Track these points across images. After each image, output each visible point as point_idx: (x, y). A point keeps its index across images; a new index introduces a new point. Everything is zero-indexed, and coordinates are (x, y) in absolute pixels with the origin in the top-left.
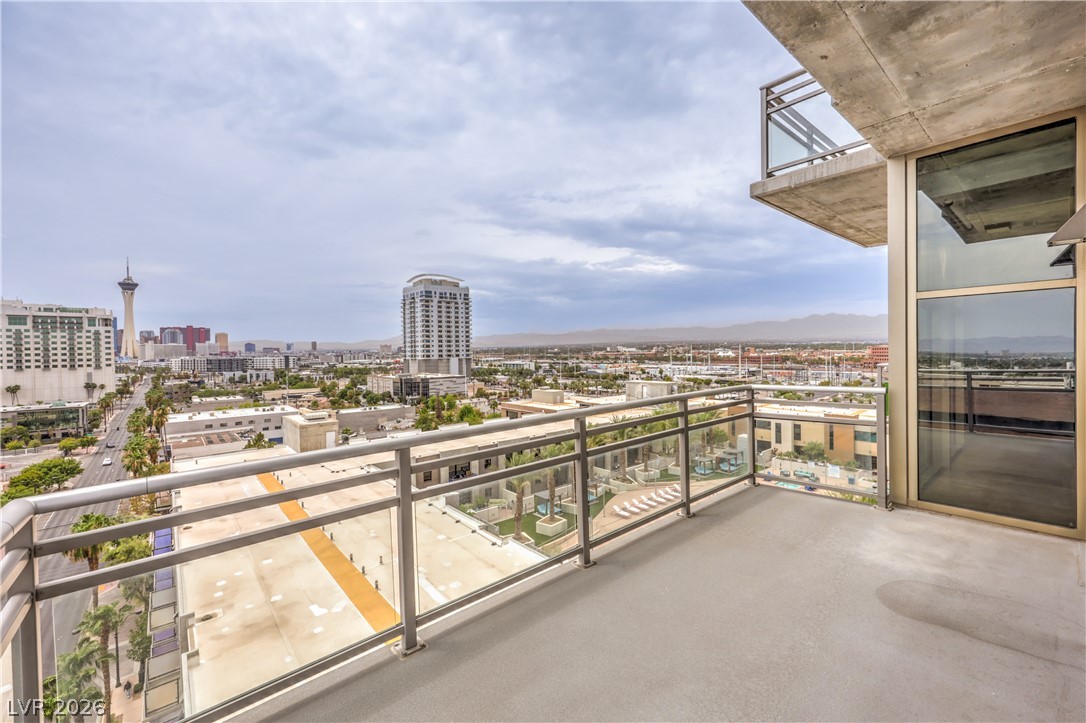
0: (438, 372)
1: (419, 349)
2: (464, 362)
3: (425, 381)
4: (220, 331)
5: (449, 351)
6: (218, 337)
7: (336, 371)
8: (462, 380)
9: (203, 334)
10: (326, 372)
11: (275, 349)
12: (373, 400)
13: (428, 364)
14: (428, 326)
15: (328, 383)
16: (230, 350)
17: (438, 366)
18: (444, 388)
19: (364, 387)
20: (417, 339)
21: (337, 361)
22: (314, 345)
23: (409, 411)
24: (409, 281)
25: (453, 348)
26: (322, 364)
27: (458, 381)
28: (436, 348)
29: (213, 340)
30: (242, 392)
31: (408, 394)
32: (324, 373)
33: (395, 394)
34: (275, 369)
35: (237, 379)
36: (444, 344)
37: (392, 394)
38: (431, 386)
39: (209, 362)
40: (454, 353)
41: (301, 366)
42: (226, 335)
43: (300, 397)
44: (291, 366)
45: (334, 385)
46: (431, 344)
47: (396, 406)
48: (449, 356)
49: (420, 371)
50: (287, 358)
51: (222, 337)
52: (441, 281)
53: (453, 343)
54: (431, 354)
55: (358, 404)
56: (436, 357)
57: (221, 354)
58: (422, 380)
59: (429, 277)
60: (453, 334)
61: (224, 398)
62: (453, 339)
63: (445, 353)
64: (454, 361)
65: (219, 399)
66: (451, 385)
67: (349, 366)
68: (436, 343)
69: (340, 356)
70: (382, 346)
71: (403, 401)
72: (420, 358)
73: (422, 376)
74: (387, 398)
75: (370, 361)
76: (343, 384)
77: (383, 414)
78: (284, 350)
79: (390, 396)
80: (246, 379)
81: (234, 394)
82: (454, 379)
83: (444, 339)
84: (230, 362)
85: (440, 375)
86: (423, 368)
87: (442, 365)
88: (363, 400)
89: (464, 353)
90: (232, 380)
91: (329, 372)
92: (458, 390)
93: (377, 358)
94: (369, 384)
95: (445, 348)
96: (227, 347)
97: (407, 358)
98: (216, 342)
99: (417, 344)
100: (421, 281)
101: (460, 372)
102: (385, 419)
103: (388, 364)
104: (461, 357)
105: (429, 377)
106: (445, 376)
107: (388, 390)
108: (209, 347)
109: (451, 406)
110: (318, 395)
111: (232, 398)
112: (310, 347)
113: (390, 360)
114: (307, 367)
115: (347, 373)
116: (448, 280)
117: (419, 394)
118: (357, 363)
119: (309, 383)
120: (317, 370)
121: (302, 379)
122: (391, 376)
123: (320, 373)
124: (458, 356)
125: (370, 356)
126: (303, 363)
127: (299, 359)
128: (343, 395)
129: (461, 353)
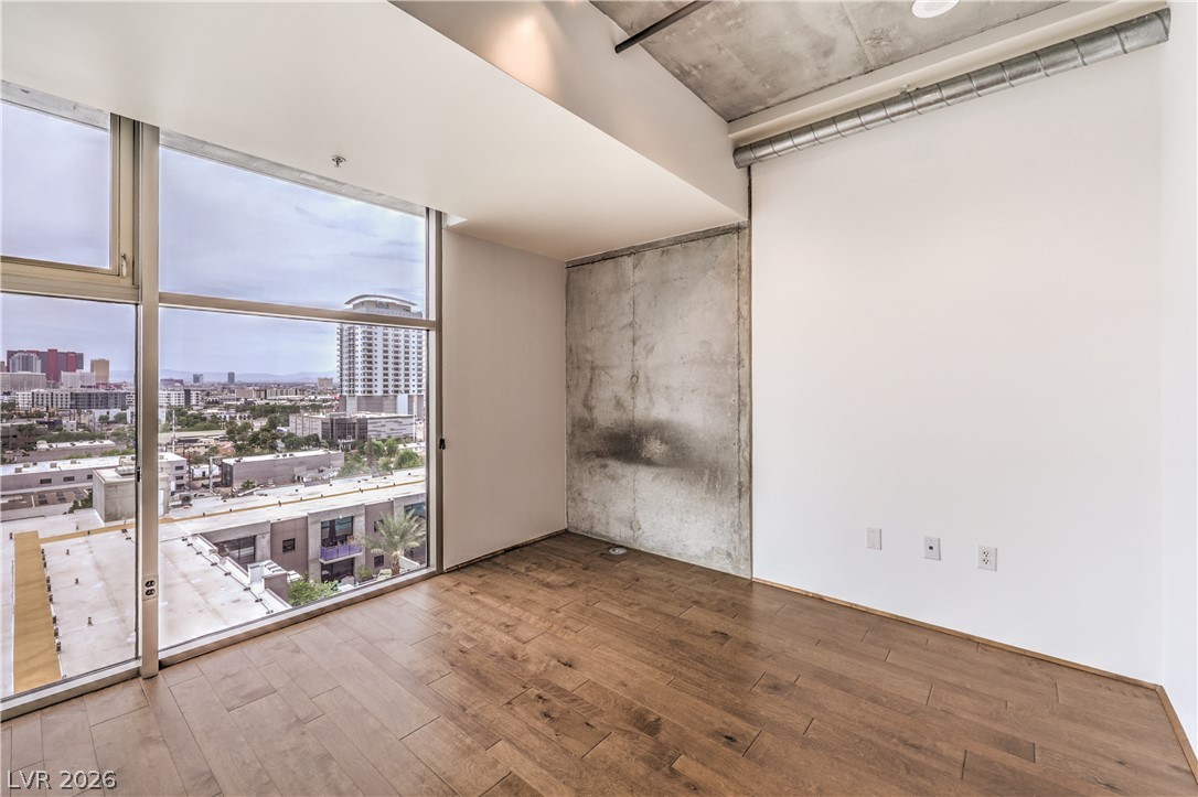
0: (381, 410)
1: (359, 383)
2: (415, 399)
3: (363, 423)
4: (96, 358)
5: (397, 386)
6: (94, 363)
7: (253, 410)
8: (409, 421)
9: (75, 361)
10: (238, 409)
11: (177, 381)
12: (294, 443)
13: (369, 401)
14: (371, 357)
15: (239, 423)
16: (112, 380)
17: (382, 404)
18: (387, 429)
19: (285, 429)
20: (356, 372)
21: (259, 396)
22: (231, 376)
23: (336, 458)
24: (348, 303)
25: (402, 383)
26: (238, 400)
27: (404, 421)
28: (380, 383)
29: (87, 368)
30: (114, 434)
31: (340, 438)
32: (237, 411)
33: (323, 437)
34: (169, 406)
35: (111, 418)
36: (391, 377)
37: (320, 436)
38: (370, 427)
39: (74, 396)
40: (402, 388)
41: (209, 403)
42: (107, 362)
43: (196, 441)
44: (193, 402)
45: (247, 427)
46: (374, 377)
47: (321, 452)
48: (397, 392)
49: (359, 409)
50: (188, 393)
51: (99, 365)
52: (388, 304)
53: (402, 377)
54: (374, 389)
55: (273, 449)
56: (380, 393)
57: (97, 387)
58: (359, 420)
59: (373, 299)
60: (402, 366)
61: (86, 444)
62: (402, 372)
63: (391, 389)
64: (402, 398)
65: (77, 444)
66: (396, 426)
67: (272, 403)
68: (380, 377)
69: (263, 390)
70: (320, 379)
71: (333, 445)
72: (359, 394)
73: (360, 415)
74: (312, 441)
75: (301, 397)
76: (258, 424)
77: (302, 462)
78: (189, 380)
79: (318, 440)
80: (124, 416)
81: (102, 437)
82: (400, 420)
83: (391, 372)
84: (106, 397)
85: (383, 415)
86: (364, 406)
87: (387, 403)
88: (280, 444)
89: (416, 389)
90: (104, 420)
91: (244, 411)
92: (405, 432)
93: (313, 393)
94: (292, 425)
95: (391, 383)
96: (107, 377)
97: (344, 394)
98: (92, 371)
99: (356, 377)
100: (362, 303)
101: (410, 410)
102: (304, 468)
103: (325, 401)
104: (411, 393)
105: (368, 416)
106: (389, 415)
107: (315, 432)
108: (82, 377)
109: (392, 451)
110: (223, 439)
111: (97, 443)
112: (225, 380)
113: (328, 397)
114: (216, 403)
115: (268, 411)
116: (397, 302)
117: (354, 437)
118: (284, 400)
119: (215, 423)
120: (228, 407)
121: (204, 419)
122: (321, 416)
123: (233, 411)
124: (407, 392)
125: (303, 391)
126: (210, 399)
127: (208, 395)
128: (255, 439)
129: (411, 389)
